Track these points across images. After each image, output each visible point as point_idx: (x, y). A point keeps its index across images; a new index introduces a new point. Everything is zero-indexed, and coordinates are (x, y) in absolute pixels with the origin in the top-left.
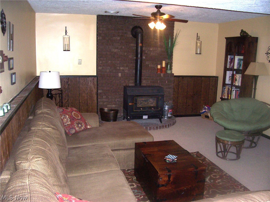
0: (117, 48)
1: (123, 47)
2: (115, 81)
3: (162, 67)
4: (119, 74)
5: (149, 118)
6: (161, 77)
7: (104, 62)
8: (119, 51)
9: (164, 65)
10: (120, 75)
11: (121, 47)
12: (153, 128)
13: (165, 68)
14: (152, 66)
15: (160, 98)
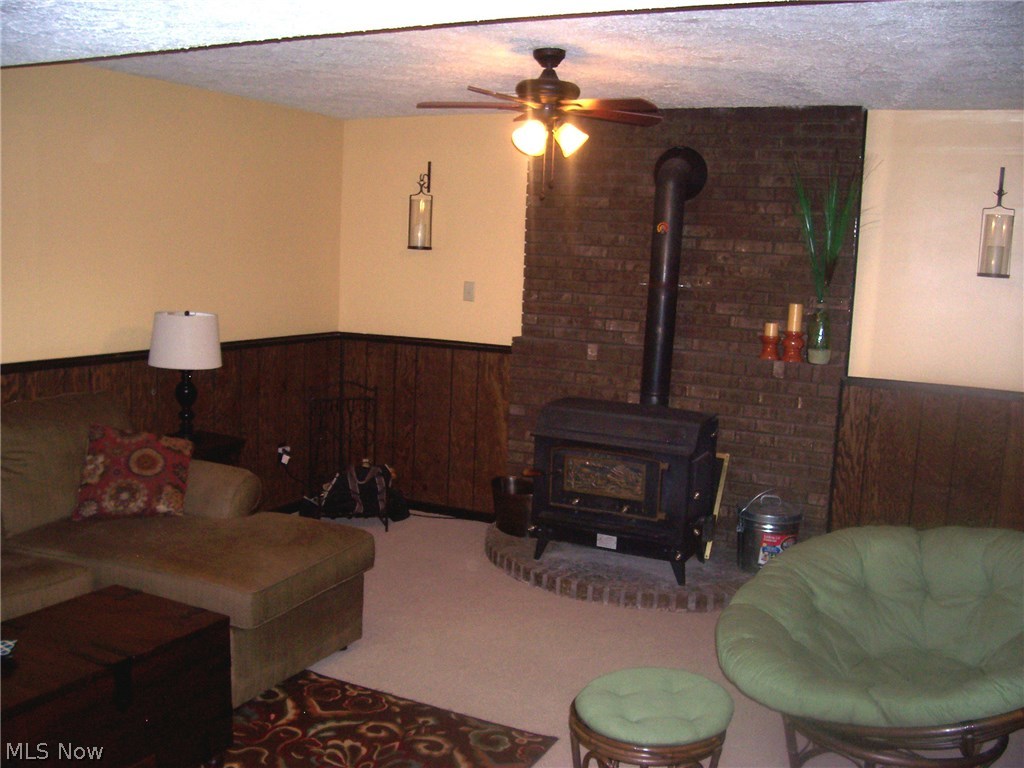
0: (598, 242)
1: (621, 238)
2: (572, 374)
3: (784, 333)
4: (589, 350)
5: (622, 548)
6: (773, 377)
7: (545, 294)
8: (604, 256)
9: (794, 326)
10: (592, 351)
11: (613, 236)
12: (612, 593)
13: (799, 336)
14: (744, 324)
15: (664, 466)
